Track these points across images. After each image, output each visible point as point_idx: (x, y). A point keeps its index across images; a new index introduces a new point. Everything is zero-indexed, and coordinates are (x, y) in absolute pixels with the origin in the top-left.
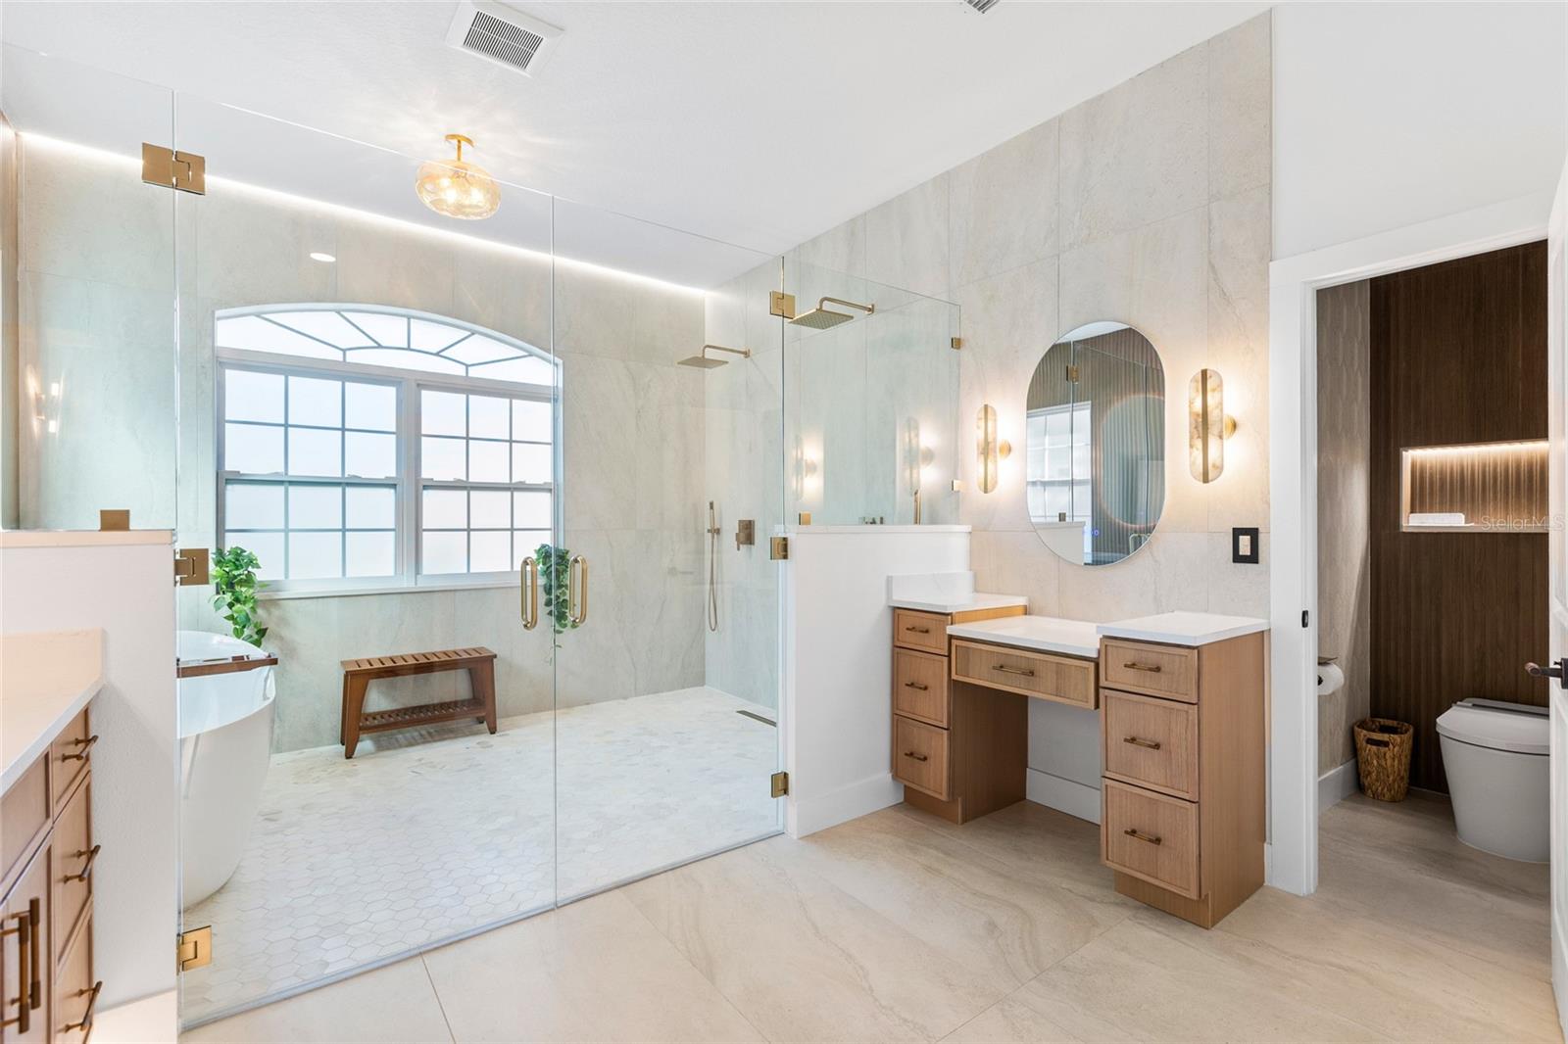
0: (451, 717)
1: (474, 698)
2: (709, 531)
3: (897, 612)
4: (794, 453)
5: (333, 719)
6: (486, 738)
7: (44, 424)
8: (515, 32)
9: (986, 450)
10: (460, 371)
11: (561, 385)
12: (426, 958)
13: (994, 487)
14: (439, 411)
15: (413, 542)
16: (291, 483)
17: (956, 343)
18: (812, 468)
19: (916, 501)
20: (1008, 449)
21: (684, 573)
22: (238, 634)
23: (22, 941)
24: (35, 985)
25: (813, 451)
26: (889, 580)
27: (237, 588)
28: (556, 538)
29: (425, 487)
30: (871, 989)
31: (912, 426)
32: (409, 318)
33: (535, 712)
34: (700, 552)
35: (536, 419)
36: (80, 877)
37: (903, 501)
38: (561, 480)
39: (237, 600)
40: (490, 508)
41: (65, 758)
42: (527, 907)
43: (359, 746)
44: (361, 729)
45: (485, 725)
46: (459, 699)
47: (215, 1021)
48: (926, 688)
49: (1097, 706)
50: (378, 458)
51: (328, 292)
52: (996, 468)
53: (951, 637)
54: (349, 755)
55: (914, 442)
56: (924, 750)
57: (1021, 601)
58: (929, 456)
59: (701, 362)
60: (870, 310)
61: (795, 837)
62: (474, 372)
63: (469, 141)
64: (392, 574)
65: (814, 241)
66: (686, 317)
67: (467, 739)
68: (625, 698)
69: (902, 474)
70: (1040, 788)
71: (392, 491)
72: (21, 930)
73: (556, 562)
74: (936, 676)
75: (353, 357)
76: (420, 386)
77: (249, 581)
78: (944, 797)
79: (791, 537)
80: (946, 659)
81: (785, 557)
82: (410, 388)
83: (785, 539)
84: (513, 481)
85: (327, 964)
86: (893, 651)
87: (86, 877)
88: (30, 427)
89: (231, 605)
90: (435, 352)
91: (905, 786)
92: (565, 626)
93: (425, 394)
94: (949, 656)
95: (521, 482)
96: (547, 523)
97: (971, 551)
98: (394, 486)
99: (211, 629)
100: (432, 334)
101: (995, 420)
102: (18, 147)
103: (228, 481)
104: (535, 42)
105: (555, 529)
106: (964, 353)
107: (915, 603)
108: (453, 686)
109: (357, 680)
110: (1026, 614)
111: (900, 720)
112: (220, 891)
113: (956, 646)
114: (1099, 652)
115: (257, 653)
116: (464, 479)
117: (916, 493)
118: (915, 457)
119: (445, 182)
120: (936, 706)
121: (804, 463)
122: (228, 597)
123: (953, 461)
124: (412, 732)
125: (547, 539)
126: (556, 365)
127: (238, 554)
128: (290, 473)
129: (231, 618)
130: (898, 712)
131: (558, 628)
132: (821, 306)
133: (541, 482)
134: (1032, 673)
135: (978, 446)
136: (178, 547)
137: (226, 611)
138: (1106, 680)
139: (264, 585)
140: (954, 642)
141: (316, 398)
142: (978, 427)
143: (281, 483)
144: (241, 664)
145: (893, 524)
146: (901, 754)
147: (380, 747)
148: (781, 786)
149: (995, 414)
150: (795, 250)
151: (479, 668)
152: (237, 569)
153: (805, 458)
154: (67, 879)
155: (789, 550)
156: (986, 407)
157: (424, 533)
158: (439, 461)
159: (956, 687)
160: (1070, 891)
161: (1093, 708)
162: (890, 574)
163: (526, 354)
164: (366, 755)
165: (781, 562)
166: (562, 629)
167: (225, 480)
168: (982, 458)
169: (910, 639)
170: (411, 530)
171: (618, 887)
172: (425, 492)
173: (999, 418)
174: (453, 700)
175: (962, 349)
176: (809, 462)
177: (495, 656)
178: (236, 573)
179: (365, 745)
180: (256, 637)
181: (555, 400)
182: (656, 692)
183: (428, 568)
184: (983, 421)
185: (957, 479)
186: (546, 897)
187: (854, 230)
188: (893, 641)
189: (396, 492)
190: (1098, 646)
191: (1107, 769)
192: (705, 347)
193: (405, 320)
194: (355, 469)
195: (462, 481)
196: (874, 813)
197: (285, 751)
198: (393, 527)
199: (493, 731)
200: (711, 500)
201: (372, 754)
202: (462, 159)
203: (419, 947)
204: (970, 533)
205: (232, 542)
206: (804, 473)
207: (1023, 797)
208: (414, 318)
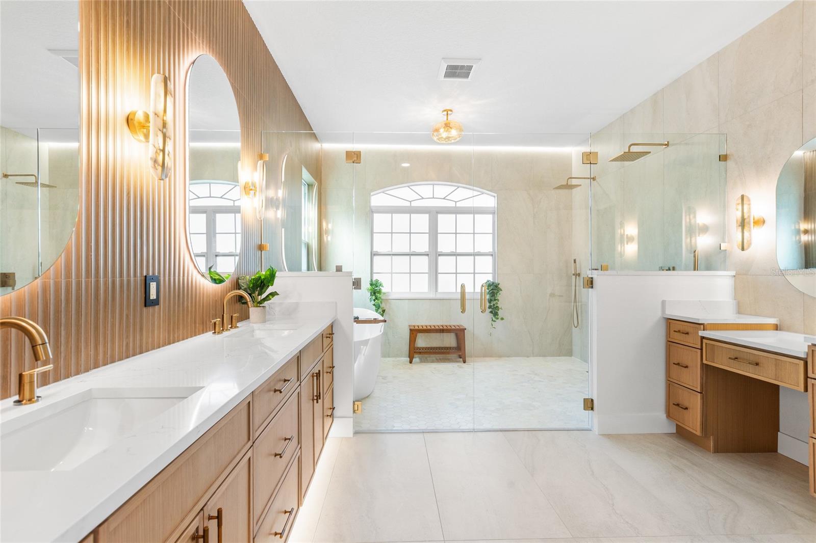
0: (448, 353)
1: (458, 346)
2: (574, 275)
3: (670, 322)
4: (619, 231)
5: (406, 348)
6: (462, 364)
7: (327, 237)
8: (462, 67)
9: (743, 224)
10: (453, 205)
11: (496, 206)
12: (425, 434)
13: (749, 247)
14: (445, 222)
15: (435, 277)
16: (393, 255)
17: (723, 158)
18: (630, 239)
19: (695, 256)
20: (760, 222)
21: (560, 296)
22: (377, 311)
23: (317, 379)
24: (320, 393)
25: (631, 229)
26: (663, 303)
27: (376, 294)
28: (494, 277)
29: (439, 255)
30: (613, 505)
31: (691, 211)
32: (433, 185)
33: (484, 357)
34: (569, 285)
35: (486, 223)
36: (330, 373)
37: (686, 257)
38: (496, 251)
39: (376, 299)
40: (465, 264)
41: (327, 337)
42: (464, 427)
43: (414, 360)
44: (415, 352)
45: (461, 359)
46: (451, 346)
47: (363, 433)
48: (686, 367)
49: (806, 390)
50: (422, 244)
51: (406, 178)
52: (750, 235)
53: (703, 338)
54: (411, 362)
55: (693, 221)
56: (686, 404)
57: (773, 321)
58: (705, 229)
59: (569, 187)
60: (666, 145)
61: (597, 433)
62: (458, 205)
63: (451, 111)
64: (427, 291)
65: (632, 111)
66: (563, 164)
67: (454, 363)
68: (528, 357)
69: (685, 241)
70: (787, 446)
71: (427, 257)
72: (317, 376)
73: (493, 289)
74: (694, 360)
75: (414, 204)
76: (438, 213)
77: (379, 292)
78: (698, 433)
79: (595, 276)
80: (699, 351)
81: (592, 287)
82: (434, 213)
83: (592, 278)
84: (476, 251)
85: (394, 427)
86: (667, 344)
87: (331, 373)
88: (324, 239)
89: (374, 300)
90: (443, 197)
91: (677, 424)
92: (498, 319)
93: (440, 216)
94: (702, 349)
95: (479, 252)
96: (490, 270)
97: (735, 289)
98: (428, 255)
99: (369, 308)
100: (442, 190)
101: (749, 204)
102: (322, 148)
103: (374, 255)
104: (470, 68)
105: (494, 273)
106: (730, 163)
107: (678, 316)
108: (449, 341)
109: (414, 332)
110: (777, 330)
111: (671, 385)
112: (367, 397)
113: (706, 343)
114: (807, 354)
115: (381, 318)
116: (455, 251)
117: (694, 252)
118: (692, 230)
119: (442, 130)
120: (693, 378)
121: (625, 237)
122: (374, 298)
123: (722, 231)
124: (433, 357)
125: (490, 278)
126: (494, 197)
127: (377, 281)
128: (393, 251)
129: (374, 305)
130: (670, 379)
131: (494, 319)
132: (629, 150)
133: (488, 251)
134: (757, 364)
135: (737, 221)
136: (354, 277)
137: (373, 302)
138: (813, 373)
139: (384, 293)
140: (704, 340)
141: (401, 221)
142: (737, 210)
143: (390, 255)
144: (375, 321)
145: (681, 270)
146: (671, 404)
147: (422, 361)
148: (589, 405)
149: (749, 200)
150: (621, 117)
151: (459, 333)
152: (376, 287)
153: (626, 233)
154: (327, 372)
155: (594, 284)
156: (743, 197)
157: (439, 275)
158: (445, 244)
159: (707, 369)
160: (784, 506)
161: (803, 390)
162: (665, 299)
163: (479, 193)
164: (416, 363)
165: (590, 289)
166: (496, 320)
167: (373, 254)
168: (740, 228)
169: (678, 337)
170: (434, 273)
171: (501, 431)
172: (439, 257)
173: (752, 202)
174: (449, 346)
175: (728, 161)
176: (629, 235)
177: (465, 329)
178: (376, 288)
179: (416, 360)
180: (382, 312)
181: (494, 213)
182: (544, 356)
183: (439, 290)
184: (740, 205)
185: (724, 242)
186: (470, 426)
187: (656, 100)
188: (667, 338)
189: (429, 258)
190: (807, 350)
191: (814, 433)
192: (568, 179)
193: (432, 186)
194: (415, 249)
195: (453, 252)
196: (651, 434)
197: (391, 357)
198: (427, 272)
199: (464, 362)
200: (575, 258)
201: (418, 363)
202: (449, 119)
203: (423, 430)
204: (734, 276)
205: (375, 277)
206: (626, 243)
207: (776, 451)
208: (436, 184)
